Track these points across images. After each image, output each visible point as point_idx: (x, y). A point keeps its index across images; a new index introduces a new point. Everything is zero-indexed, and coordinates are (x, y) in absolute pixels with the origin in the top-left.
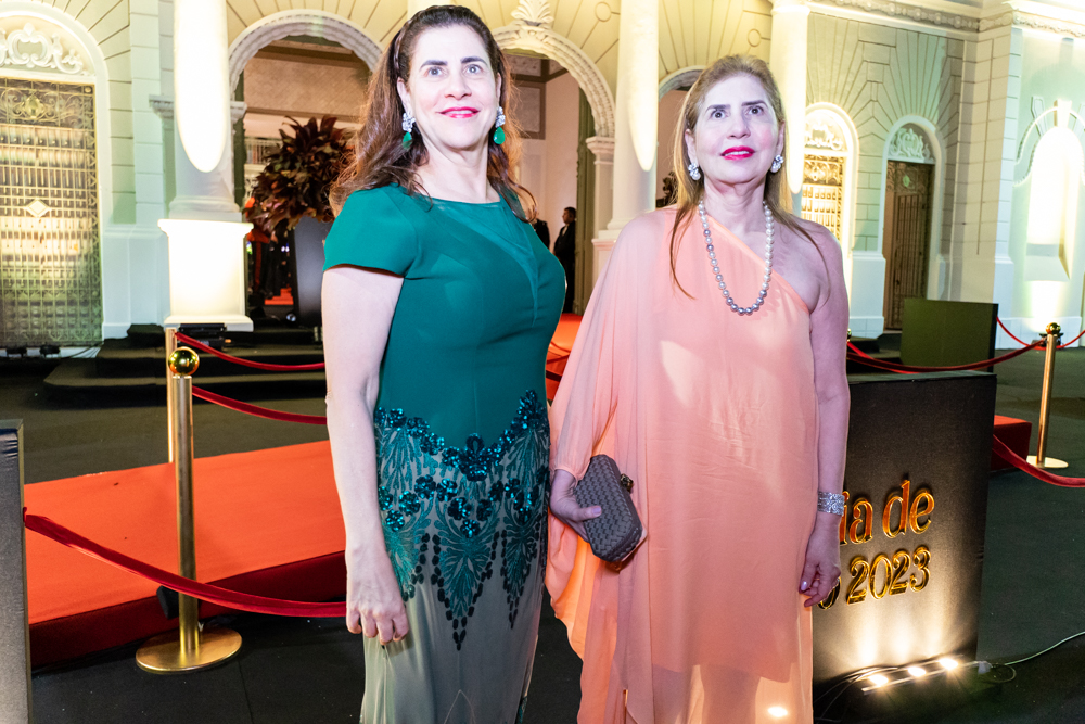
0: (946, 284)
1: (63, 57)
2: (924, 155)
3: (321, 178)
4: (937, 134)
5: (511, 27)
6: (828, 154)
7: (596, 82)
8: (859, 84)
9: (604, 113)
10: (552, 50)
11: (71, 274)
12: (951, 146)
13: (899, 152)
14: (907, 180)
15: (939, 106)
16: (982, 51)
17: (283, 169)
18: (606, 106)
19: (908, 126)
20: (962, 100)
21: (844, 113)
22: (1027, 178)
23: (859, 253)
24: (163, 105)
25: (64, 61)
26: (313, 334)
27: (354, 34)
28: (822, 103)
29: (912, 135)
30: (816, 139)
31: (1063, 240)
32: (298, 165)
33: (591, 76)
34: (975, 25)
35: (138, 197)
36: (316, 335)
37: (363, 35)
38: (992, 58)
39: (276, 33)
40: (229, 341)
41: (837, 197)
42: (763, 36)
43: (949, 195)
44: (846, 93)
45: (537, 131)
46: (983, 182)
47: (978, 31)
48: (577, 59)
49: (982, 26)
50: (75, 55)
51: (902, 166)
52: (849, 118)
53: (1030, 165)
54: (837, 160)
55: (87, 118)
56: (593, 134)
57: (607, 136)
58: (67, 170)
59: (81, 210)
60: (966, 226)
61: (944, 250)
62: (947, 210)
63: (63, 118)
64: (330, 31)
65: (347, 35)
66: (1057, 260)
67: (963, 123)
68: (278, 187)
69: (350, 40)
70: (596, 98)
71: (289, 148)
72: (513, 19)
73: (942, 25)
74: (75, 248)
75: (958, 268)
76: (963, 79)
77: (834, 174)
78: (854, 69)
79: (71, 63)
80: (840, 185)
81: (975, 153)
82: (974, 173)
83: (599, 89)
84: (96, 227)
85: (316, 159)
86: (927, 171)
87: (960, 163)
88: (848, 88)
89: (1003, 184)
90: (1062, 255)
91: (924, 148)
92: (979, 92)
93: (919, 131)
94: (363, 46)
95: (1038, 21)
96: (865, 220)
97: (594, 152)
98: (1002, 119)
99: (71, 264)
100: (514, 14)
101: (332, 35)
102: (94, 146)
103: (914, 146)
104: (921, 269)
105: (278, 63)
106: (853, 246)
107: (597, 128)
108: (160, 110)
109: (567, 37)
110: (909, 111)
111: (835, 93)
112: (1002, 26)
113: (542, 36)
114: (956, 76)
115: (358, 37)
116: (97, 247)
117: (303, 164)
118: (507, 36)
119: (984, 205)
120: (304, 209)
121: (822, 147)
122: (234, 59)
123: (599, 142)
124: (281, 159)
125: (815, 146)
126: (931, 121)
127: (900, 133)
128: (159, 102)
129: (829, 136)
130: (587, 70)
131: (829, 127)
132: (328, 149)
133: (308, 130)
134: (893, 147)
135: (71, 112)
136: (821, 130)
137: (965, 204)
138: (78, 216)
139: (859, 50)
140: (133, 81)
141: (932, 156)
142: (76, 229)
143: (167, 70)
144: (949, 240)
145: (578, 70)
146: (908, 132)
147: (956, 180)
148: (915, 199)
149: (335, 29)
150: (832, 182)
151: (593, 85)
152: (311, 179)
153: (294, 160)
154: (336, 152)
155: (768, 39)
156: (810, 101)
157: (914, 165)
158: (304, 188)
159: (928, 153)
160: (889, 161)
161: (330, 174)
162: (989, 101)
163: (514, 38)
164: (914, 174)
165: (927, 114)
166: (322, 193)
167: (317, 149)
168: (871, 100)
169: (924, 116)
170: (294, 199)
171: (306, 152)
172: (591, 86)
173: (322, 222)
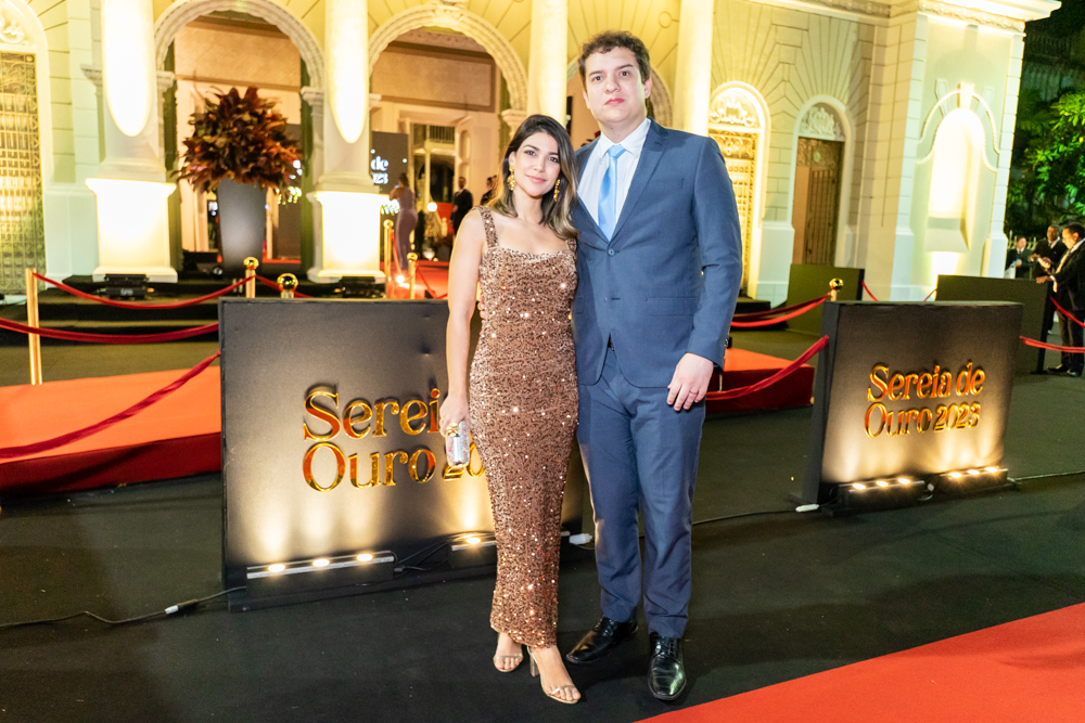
0: (853, 254)
1: (5, 28)
2: (835, 133)
3: (239, 143)
4: (847, 114)
5: (428, 6)
6: (742, 130)
7: (510, 59)
8: (771, 64)
9: (518, 87)
10: (468, 28)
11: (18, 228)
12: (860, 125)
14: (818, 156)
15: (850, 86)
16: (891, 36)
17: (206, 134)
18: (520, 81)
19: (819, 105)
20: (872, 81)
21: (757, 92)
22: (929, 156)
23: (768, 223)
24: (94, 74)
25: (6, 32)
27: (277, 10)
28: (735, 82)
29: (823, 113)
30: (730, 116)
31: (964, 214)
32: (219, 131)
33: (506, 53)
34: (886, 11)
35: (78, 158)
37: (285, 12)
38: (900, 43)
39: (202, 8)
40: (151, 290)
41: (749, 170)
42: (674, 18)
43: (857, 170)
44: (759, 73)
45: (487, 104)
46: (888, 159)
47: (888, 16)
48: (492, 37)
49: (893, 13)
50: (17, 26)
51: (813, 143)
52: (761, 96)
53: (933, 143)
54: (750, 136)
55: (29, 85)
56: (509, 107)
57: (521, 109)
58: (11, 132)
59: (25, 170)
60: (873, 200)
61: (852, 221)
62: (856, 184)
63: (7, 84)
64: (253, 7)
65: (270, 11)
66: (958, 233)
67: (872, 103)
68: (201, 151)
69: (273, 16)
70: (511, 75)
71: (211, 116)
73: (854, 10)
74: (20, 204)
75: (864, 238)
76: (873, 62)
77: (747, 149)
78: (767, 51)
79: (13, 34)
81: (883, 132)
82: (881, 150)
83: (513, 66)
84: (39, 185)
85: (235, 125)
86: (837, 148)
87: (869, 141)
88: (760, 68)
89: (905, 161)
90: (963, 228)
91: (835, 126)
92: (888, 75)
93: (830, 110)
94: (286, 21)
95: (943, 8)
96: (775, 192)
97: (510, 124)
98: (906, 100)
99: (17, 219)
101: (255, 11)
102: (36, 112)
103: (825, 124)
104: (830, 239)
105: (238, 37)
106: (763, 216)
107: (512, 102)
108: (91, 78)
109: (483, 16)
110: (820, 91)
111: (748, 73)
112: (909, 12)
113: (458, 15)
114: (866, 59)
115: (280, 13)
116: (40, 204)
117: (224, 130)
118: (424, 15)
119: (889, 180)
120: (223, 172)
121: (735, 124)
122: (161, 32)
123: (513, 115)
124: (204, 125)
126: (842, 101)
127: (812, 112)
128: (90, 71)
129: (743, 113)
130: (501, 47)
131: (743, 105)
132: (247, 117)
133: (231, 100)
134: (804, 124)
135: (15, 79)
136: (735, 107)
137: (873, 179)
138: (22, 174)
139: (772, 33)
140: (71, 51)
141: (842, 134)
142: (22, 187)
143: (97, 40)
144: (857, 213)
145: (493, 46)
146: (819, 111)
147: (865, 157)
148: (826, 174)
149: (258, 5)
150: (745, 157)
151: (508, 62)
152: (230, 144)
153: (215, 126)
154: (255, 119)
155: (678, 21)
156: (723, 80)
157: (825, 142)
158: (224, 152)
159: (839, 131)
160: (800, 138)
161: (247, 140)
162: (896, 83)
163: (430, 17)
164: (824, 150)
165: (837, 95)
166: (241, 157)
167: (236, 116)
168: (783, 80)
169: (834, 96)
170: (215, 163)
171: (226, 119)
172: (505, 63)
173: (242, 184)
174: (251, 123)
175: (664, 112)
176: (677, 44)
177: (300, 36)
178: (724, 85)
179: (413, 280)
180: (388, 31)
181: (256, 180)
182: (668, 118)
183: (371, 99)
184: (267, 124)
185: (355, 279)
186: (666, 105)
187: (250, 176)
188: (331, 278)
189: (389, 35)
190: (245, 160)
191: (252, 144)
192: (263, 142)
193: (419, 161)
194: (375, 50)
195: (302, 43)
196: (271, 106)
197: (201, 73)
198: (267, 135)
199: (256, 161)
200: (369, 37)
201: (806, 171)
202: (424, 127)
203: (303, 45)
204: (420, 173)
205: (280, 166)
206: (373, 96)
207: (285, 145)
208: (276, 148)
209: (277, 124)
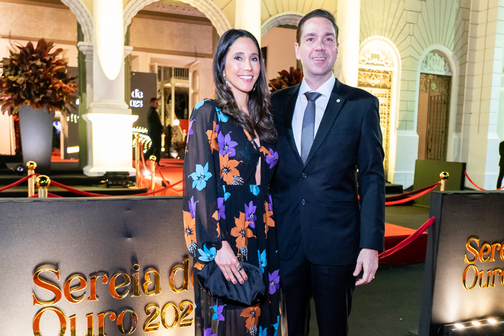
0: (458, 151)
2: (445, 70)
3: (34, 81)
4: (453, 57)
6: (382, 69)
7: (222, 22)
12: (462, 64)
13: (429, 68)
14: (434, 86)
15: (454, 39)
16: (482, 5)
17: (10, 75)
19: (434, 52)
20: (469, 35)
21: (392, 43)
23: (401, 132)
29: (437, 57)
30: (374, 59)
32: (19, 72)
38: (488, 9)
41: (387, 96)
43: (461, 95)
44: (393, 30)
46: (482, 87)
51: (431, 77)
52: (395, 46)
54: (387, 73)
60: (472, 116)
61: (458, 130)
62: (460, 105)
67: (470, 50)
68: (7, 86)
71: (14, 62)
75: (466, 142)
76: (470, 22)
77: (386, 82)
78: (398, 15)
80: (390, 88)
81: (477, 69)
82: (476, 81)
83: (224, 26)
85: (30, 69)
86: (447, 80)
87: (468, 75)
88: (394, 27)
89: (493, 89)
91: (445, 66)
92: (480, 31)
93: (442, 55)
96: (405, 111)
98: (493, 48)
103: (438, 65)
104: (443, 142)
106: (397, 127)
110: (434, 42)
111: (386, 31)
114: (466, 20)
117: (23, 71)
119: (482, 102)
120: (23, 101)
121: (377, 64)
124: (9, 68)
125: (373, 64)
126: (449, 49)
127: (429, 56)
129: (382, 57)
130: (216, 14)
131: (382, 52)
132: (39, 63)
134: (424, 64)
136: (377, 53)
137: (471, 101)
139: (401, 4)
141: (450, 71)
144: (461, 124)
145: (210, 13)
146: (434, 55)
147: (466, 86)
148: (440, 98)
150: (384, 87)
151: (221, 24)
152: (27, 81)
153: (17, 69)
154: (45, 64)
156: (369, 35)
157: (438, 76)
158: (23, 87)
159: (448, 69)
160: (421, 73)
161: (39, 78)
162: (486, 36)
164: (438, 82)
165: (446, 44)
166: (35, 90)
167: (31, 62)
168: (409, 35)
169: (444, 45)
170: (17, 94)
171: (25, 65)
172: (218, 24)
173: (36, 109)
174: (42, 67)
176: (336, 11)
179: (154, 174)
181: (45, 107)
183: (125, 50)
184: (54, 67)
185: (115, 173)
187: (41, 103)
188: (98, 173)
189: (138, 6)
190: (37, 92)
191: (42, 82)
192: (50, 80)
193: (167, 91)
194: (129, 16)
197: (14, 34)
198: (52, 75)
199: (45, 93)
200: (124, 8)
201: (426, 96)
202: (171, 69)
204: (168, 100)
205: (62, 96)
206: (127, 47)
207: (66, 82)
208: (59, 84)
209: (61, 67)
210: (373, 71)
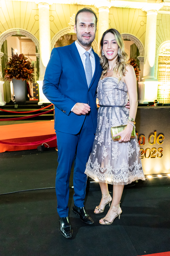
3: (16, 69)
5: (68, 27)
18: (96, 46)
26: (14, 106)
27: (27, 33)
32: (11, 66)
36: (15, 106)
42: (145, 23)
64: (22, 33)
65: (26, 34)
68: (8, 72)
71: (10, 62)
72: (69, 25)
94: (30, 36)
100: (69, 24)
101: (22, 34)
115: (28, 34)
118: (67, 30)
120: (12, 77)
121: (169, 54)
124: (8, 65)
125: (167, 54)
132: (18, 62)
133: (15, 58)
136: (169, 49)
149: (23, 32)
152: (14, 69)
154: (20, 62)
155: (146, 23)
158: (12, 72)
163: (69, 30)
167: (15, 62)
170: (11, 75)
171: (13, 63)
173: (17, 80)
174: (18, 64)
175: (142, 52)
176: (146, 31)
177: (34, 39)
178: (165, 42)
180: (58, 36)
181: (21, 78)
182: (143, 53)
186: (143, 50)
187: (19, 78)
188: (41, 104)
190: (17, 73)
191: (19, 69)
192: (22, 68)
195: (35, 41)
196: (27, 59)
199: (20, 74)
203: (35, 42)
205: (27, 75)
207: (28, 69)
209: (27, 63)
210: (167, 57)
